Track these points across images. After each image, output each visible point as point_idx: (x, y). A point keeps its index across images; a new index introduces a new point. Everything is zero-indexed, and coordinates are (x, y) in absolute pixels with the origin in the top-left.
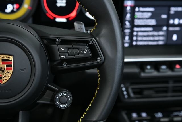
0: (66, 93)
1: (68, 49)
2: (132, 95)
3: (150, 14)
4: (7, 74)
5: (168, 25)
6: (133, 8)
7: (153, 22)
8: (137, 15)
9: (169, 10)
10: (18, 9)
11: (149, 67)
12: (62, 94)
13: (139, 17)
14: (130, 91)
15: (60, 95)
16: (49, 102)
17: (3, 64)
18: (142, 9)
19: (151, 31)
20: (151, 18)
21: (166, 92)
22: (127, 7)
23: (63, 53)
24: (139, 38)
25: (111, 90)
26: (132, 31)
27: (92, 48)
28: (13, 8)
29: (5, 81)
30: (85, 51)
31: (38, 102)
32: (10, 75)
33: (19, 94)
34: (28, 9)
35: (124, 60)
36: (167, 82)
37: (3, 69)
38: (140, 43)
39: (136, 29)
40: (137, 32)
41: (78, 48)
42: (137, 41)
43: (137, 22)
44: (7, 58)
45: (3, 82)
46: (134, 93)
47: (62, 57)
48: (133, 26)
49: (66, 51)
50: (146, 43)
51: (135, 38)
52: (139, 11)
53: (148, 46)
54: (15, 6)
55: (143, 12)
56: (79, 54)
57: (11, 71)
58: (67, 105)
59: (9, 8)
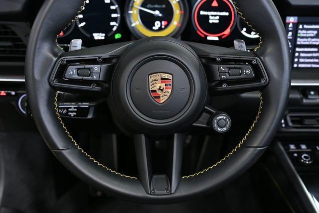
0: (225, 116)
1: (230, 69)
2: (290, 124)
3: (315, 32)
4: (165, 94)
6: (296, 25)
7: (318, 42)
8: (301, 33)
10: (166, 26)
11: (312, 93)
12: (220, 117)
13: (301, 35)
14: (288, 119)
15: (218, 118)
16: (205, 126)
17: (162, 82)
18: (305, 26)
19: (315, 52)
20: (317, 36)
22: (289, 23)
23: (224, 73)
24: (301, 60)
25: (275, 115)
26: (294, 52)
27: (256, 68)
28: (161, 25)
29: (164, 101)
30: (248, 72)
31: (194, 124)
32: (169, 95)
33: (177, 114)
34: (177, 26)
35: (290, 84)
37: (162, 88)
38: (300, 66)
39: (297, 49)
40: (299, 52)
41: (240, 68)
42: (298, 63)
43: (300, 41)
44: (167, 77)
45: (162, 102)
46: (293, 122)
47: (222, 77)
48: (295, 45)
49: (227, 71)
50: (309, 66)
51: (296, 60)
52: (302, 30)
53: (311, 68)
54: (163, 23)
55: (307, 29)
56: (240, 74)
57: (170, 91)
58: (225, 129)
59: (157, 25)
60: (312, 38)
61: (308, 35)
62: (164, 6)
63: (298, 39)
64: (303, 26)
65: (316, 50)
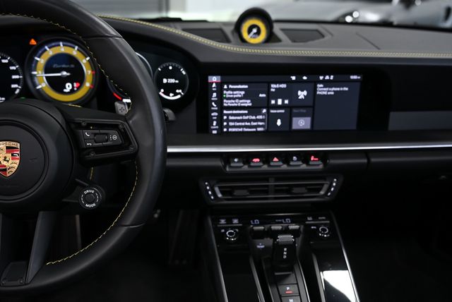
0: (93, 190)
1: (95, 134)
2: (220, 195)
3: (243, 93)
4: (12, 165)
5: (269, 107)
6: (220, 85)
7: (248, 103)
8: (227, 94)
9: (269, 88)
10: (79, 88)
11: (236, 160)
12: (88, 191)
13: (228, 96)
14: (217, 189)
15: (85, 193)
17: (7, 152)
18: (230, 86)
19: (245, 115)
20: (245, 97)
21: (267, 192)
22: (213, 83)
23: (88, 139)
24: (231, 124)
26: (221, 115)
28: (73, 87)
29: (11, 173)
30: (115, 137)
32: (16, 166)
33: (29, 189)
34: (90, 88)
36: (267, 180)
37: (7, 159)
38: (230, 130)
39: (225, 112)
40: (228, 115)
41: (107, 134)
42: (228, 127)
43: (227, 103)
45: (8, 175)
46: (222, 192)
47: (88, 144)
48: (221, 108)
49: (92, 137)
50: (241, 130)
51: (225, 124)
52: (228, 90)
53: (243, 132)
54: (75, 85)
55: (233, 90)
56: (107, 141)
57: (18, 161)
58: (94, 205)
59: (68, 87)
60: (240, 99)
61: (235, 96)
62: (73, 66)
63: (225, 101)
64: (228, 86)
65: (246, 112)
